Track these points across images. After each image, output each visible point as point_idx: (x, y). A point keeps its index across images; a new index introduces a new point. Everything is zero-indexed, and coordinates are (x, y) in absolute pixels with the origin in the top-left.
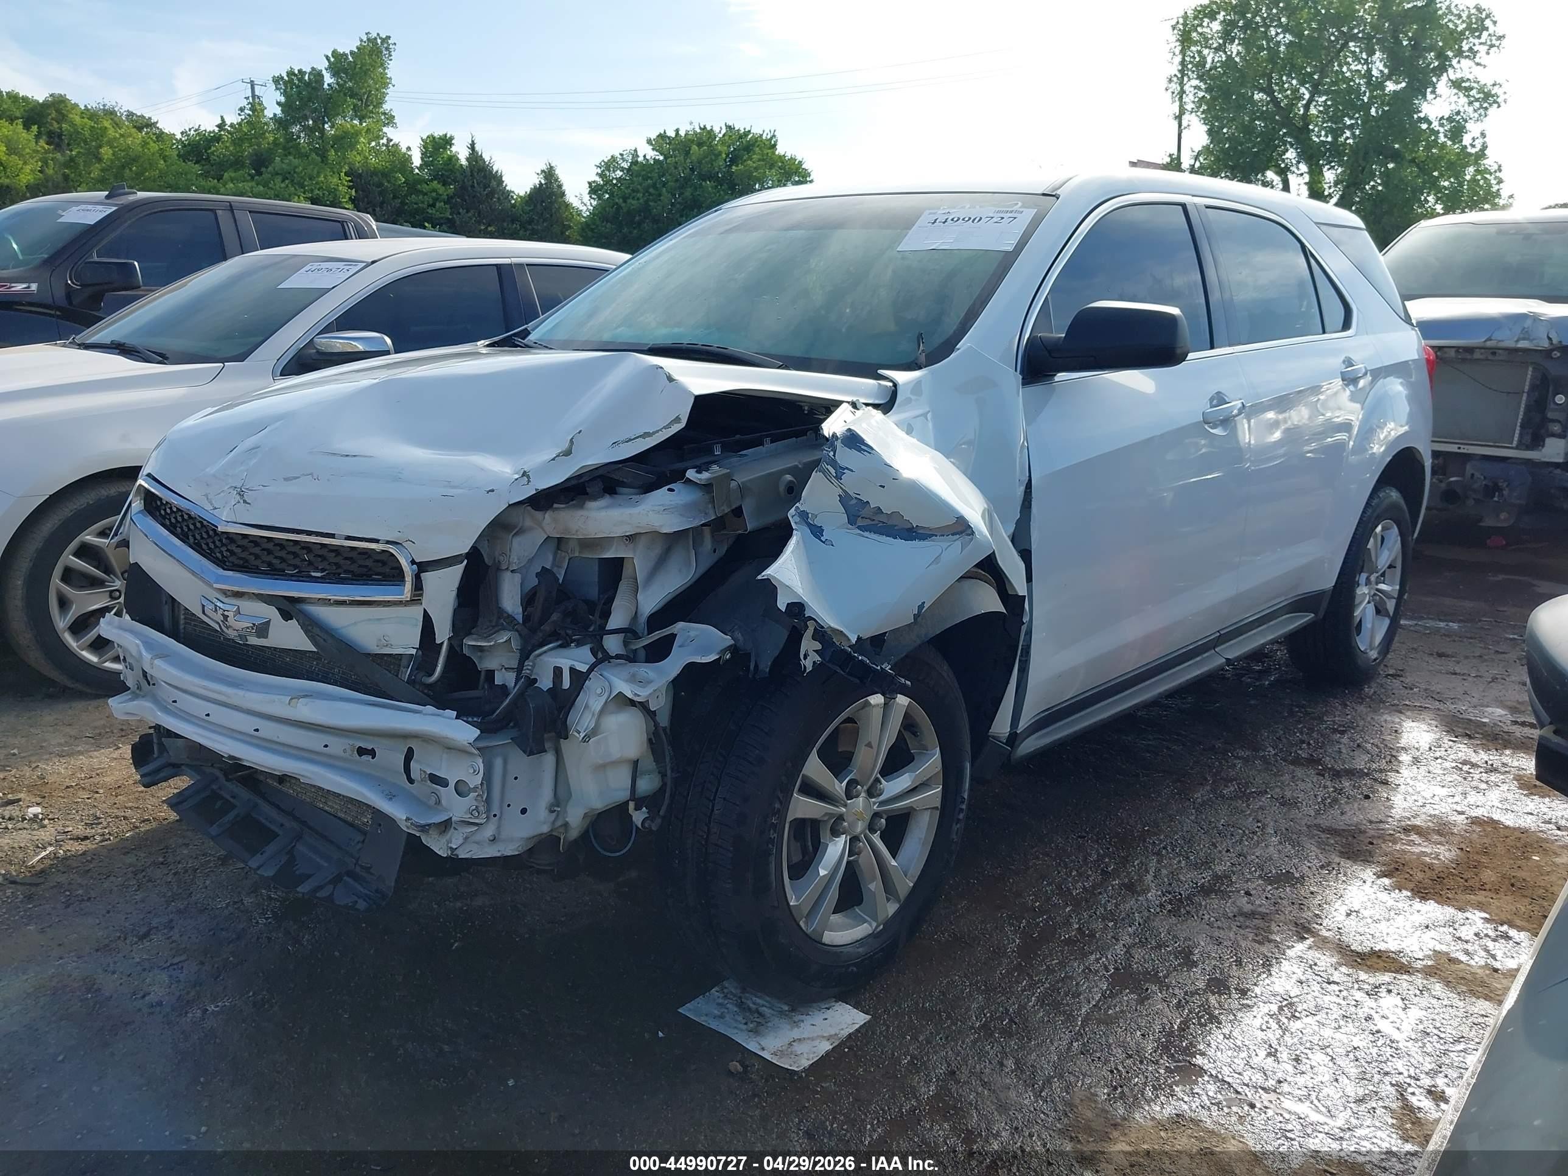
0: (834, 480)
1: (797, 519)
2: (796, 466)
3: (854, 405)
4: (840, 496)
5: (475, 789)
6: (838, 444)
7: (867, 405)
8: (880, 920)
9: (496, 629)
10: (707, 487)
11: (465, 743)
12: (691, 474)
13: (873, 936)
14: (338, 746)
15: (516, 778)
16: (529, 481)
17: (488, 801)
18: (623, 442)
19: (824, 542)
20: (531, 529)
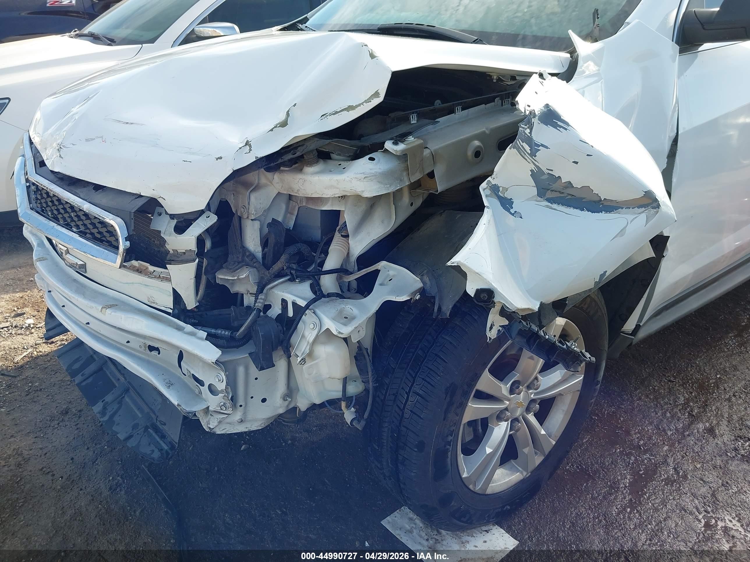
0: (527, 157)
1: (488, 192)
2: (484, 132)
3: (541, 75)
4: (532, 171)
5: (222, 391)
6: (535, 121)
7: (552, 75)
8: (529, 472)
9: (240, 265)
10: (403, 157)
11: (210, 361)
12: (388, 145)
13: (522, 482)
14: (136, 343)
15: (256, 379)
16: (250, 150)
17: (233, 399)
18: (331, 114)
19: (513, 214)
20: (266, 186)
